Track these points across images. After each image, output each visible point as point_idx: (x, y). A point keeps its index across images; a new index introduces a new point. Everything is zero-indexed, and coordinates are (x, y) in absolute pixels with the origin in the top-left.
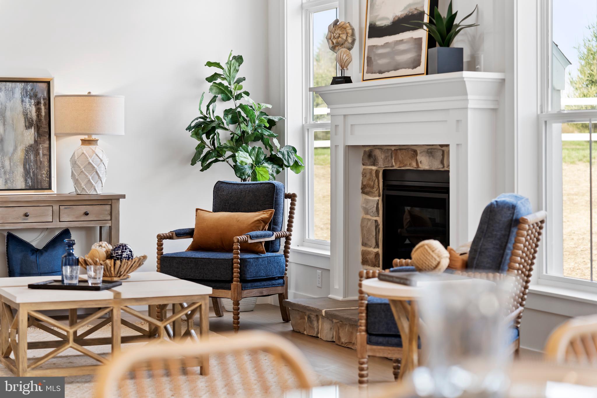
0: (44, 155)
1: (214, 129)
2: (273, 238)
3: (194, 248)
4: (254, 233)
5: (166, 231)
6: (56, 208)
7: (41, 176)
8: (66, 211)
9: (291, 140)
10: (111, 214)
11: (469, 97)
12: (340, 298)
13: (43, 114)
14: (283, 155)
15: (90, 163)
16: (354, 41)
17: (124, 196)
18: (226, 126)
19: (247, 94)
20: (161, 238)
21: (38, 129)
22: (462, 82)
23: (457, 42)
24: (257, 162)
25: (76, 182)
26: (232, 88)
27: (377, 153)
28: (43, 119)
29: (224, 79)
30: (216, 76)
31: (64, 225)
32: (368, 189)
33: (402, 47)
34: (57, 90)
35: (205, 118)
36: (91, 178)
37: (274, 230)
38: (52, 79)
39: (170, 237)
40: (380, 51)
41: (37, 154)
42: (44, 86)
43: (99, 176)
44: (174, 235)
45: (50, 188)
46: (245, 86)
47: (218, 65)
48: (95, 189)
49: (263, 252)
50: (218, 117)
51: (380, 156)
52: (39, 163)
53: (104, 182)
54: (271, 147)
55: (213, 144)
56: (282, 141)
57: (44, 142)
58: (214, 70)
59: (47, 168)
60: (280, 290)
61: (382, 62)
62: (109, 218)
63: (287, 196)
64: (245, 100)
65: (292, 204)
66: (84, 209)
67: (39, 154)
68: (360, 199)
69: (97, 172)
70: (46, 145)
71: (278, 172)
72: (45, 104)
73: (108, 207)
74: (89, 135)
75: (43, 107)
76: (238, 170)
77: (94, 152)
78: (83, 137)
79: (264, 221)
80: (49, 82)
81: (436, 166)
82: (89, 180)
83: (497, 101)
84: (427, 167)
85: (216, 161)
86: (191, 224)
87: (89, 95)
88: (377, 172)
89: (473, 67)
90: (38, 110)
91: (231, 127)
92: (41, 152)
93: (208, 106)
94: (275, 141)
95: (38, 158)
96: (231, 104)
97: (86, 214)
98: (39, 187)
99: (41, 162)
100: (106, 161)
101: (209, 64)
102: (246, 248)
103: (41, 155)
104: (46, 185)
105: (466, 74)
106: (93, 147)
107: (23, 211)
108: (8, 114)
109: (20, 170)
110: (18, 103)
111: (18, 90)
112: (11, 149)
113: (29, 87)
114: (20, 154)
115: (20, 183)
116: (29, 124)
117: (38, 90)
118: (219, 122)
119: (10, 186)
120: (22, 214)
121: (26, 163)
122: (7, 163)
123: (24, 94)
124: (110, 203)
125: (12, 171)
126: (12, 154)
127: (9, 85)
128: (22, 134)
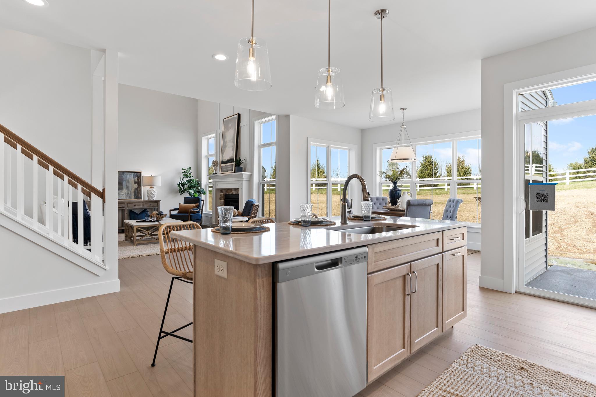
1: (184, 185)
2: (198, 210)
3: (178, 213)
4: (194, 209)
5: (172, 209)
6: (143, 203)
7: (139, 196)
8: (146, 204)
9: (203, 187)
10: (157, 205)
11: (244, 178)
12: (214, 223)
13: (139, 180)
14: (201, 191)
15: (152, 192)
16: (218, 165)
17: (161, 201)
19: (192, 176)
20: (170, 210)
21: (138, 184)
22: (242, 174)
23: (242, 166)
24: (195, 192)
25: (148, 197)
26: (188, 175)
27: (223, 190)
28: (139, 182)
29: (186, 173)
30: (184, 172)
31: (145, 208)
32: (221, 199)
33: (229, 166)
34: (143, 174)
35: (182, 182)
37: (199, 208)
39: (173, 210)
40: (224, 167)
41: (138, 190)
42: (140, 173)
43: (154, 196)
46: (192, 174)
47: (185, 169)
48: (153, 199)
49: (196, 213)
50: (185, 182)
51: (224, 191)
53: (156, 197)
54: (198, 189)
55: (184, 188)
56: (201, 187)
59: (140, 194)
60: (200, 222)
61: (224, 169)
63: (202, 200)
64: (192, 178)
65: (203, 202)
66: (150, 204)
68: (220, 201)
70: (140, 188)
71: (200, 195)
72: (140, 178)
74: (152, 186)
75: (139, 179)
76: (190, 194)
78: (150, 186)
79: (196, 206)
80: (141, 173)
81: (237, 193)
83: (250, 179)
84: (234, 194)
85: (184, 192)
86: (178, 207)
87: (152, 176)
88: (223, 195)
89: (245, 171)
90: (138, 180)
91: (188, 184)
92: (139, 190)
93: (182, 179)
94: (199, 187)
96: (188, 179)
97: (151, 205)
98: (138, 198)
99: (139, 192)
100: (156, 192)
101: (183, 169)
102: (192, 212)
104: (140, 198)
105: (243, 173)
106: (153, 189)
107: (134, 204)
108: (130, 180)
109: (133, 194)
110: (133, 178)
111: (133, 174)
112: (131, 189)
113: (136, 174)
114: (133, 190)
115: (133, 197)
116: (135, 183)
117: (138, 175)
118: (185, 183)
119: (130, 198)
120: (134, 205)
121: (135, 192)
122: (130, 193)
123: (134, 175)
124: (157, 202)
125: (131, 195)
126: (131, 191)
127: (131, 173)
128: (134, 185)
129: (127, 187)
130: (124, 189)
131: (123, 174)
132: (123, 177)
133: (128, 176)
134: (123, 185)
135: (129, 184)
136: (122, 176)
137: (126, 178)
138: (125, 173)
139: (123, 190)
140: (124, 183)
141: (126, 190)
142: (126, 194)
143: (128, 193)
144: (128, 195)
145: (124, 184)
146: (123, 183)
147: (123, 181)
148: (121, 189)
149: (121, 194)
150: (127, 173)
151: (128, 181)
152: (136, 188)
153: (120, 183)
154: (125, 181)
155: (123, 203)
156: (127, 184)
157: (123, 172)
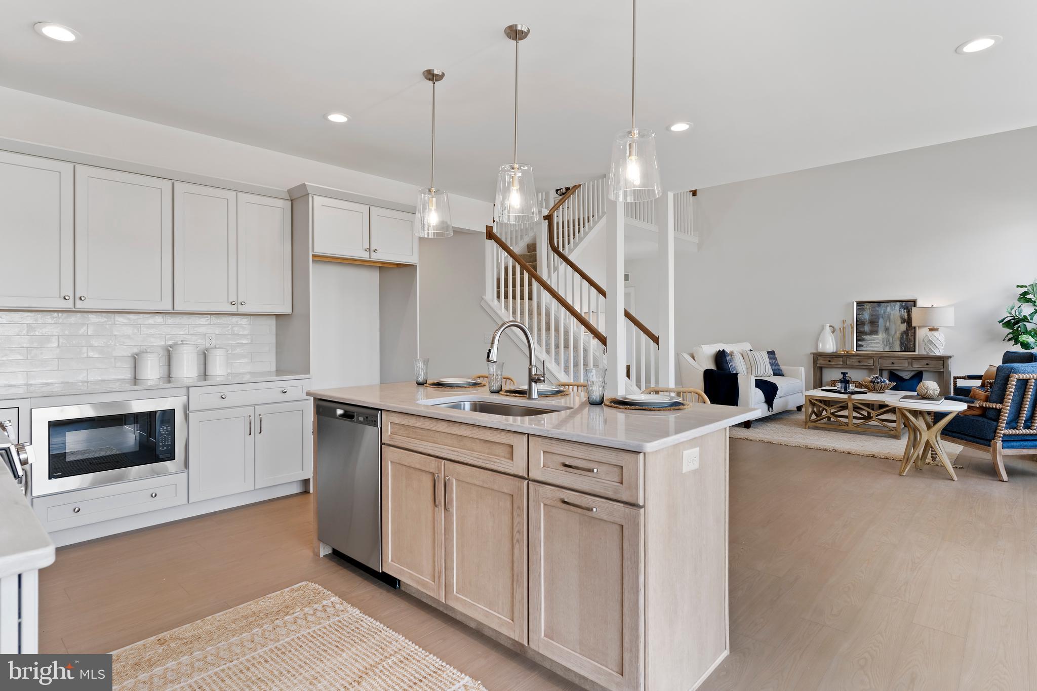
0: (911, 336)
3: (981, 385)
6: (910, 361)
7: (910, 345)
8: (915, 362)
10: (943, 365)
13: (911, 316)
15: (930, 340)
17: (951, 357)
18: (1030, 321)
21: (908, 323)
30: (1024, 293)
31: (920, 369)
34: (919, 304)
35: (1013, 316)
38: (916, 300)
39: (963, 378)
41: (907, 335)
42: (913, 302)
43: (936, 346)
44: (966, 377)
45: (915, 351)
47: (1026, 287)
50: (1025, 316)
53: (940, 350)
58: (1024, 289)
59: (913, 342)
62: (942, 367)
66: (926, 362)
67: (909, 335)
70: (913, 331)
73: (942, 362)
74: (932, 326)
76: (1023, 345)
77: (932, 334)
78: (930, 328)
87: (931, 307)
90: (909, 315)
92: (910, 334)
95: (908, 337)
97: (927, 364)
98: (909, 350)
99: (910, 339)
101: (1020, 287)
104: (913, 350)
106: (933, 332)
107: (892, 361)
108: (892, 317)
109: (898, 342)
110: (898, 311)
111: (897, 305)
112: (893, 333)
113: (903, 304)
114: (898, 335)
115: (898, 348)
116: (903, 321)
117: (908, 305)
118: (1025, 319)
119: (892, 350)
120: (890, 362)
121: (901, 339)
122: (891, 340)
123: (901, 307)
124: (943, 360)
125: (893, 343)
126: (894, 335)
127: (893, 303)
128: (900, 326)
129: (887, 330)
130: (881, 333)
131: (879, 306)
132: (878, 311)
133: (889, 309)
134: (878, 327)
135: (890, 324)
136: (877, 309)
137: (884, 313)
138: (883, 304)
139: (878, 335)
140: (881, 321)
141: (884, 334)
142: (883, 342)
143: (888, 340)
145: (880, 323)
146: (878, 322)
147: (879, 318)
148: (874, 332)
149: (874, 343)
150: (886, 304)
151: (889, 318)
152: (904, 331)
153: (874, 322)
154: (882, 317)
155: (870, 357)
156: (886, 324)
157: (879, 303)
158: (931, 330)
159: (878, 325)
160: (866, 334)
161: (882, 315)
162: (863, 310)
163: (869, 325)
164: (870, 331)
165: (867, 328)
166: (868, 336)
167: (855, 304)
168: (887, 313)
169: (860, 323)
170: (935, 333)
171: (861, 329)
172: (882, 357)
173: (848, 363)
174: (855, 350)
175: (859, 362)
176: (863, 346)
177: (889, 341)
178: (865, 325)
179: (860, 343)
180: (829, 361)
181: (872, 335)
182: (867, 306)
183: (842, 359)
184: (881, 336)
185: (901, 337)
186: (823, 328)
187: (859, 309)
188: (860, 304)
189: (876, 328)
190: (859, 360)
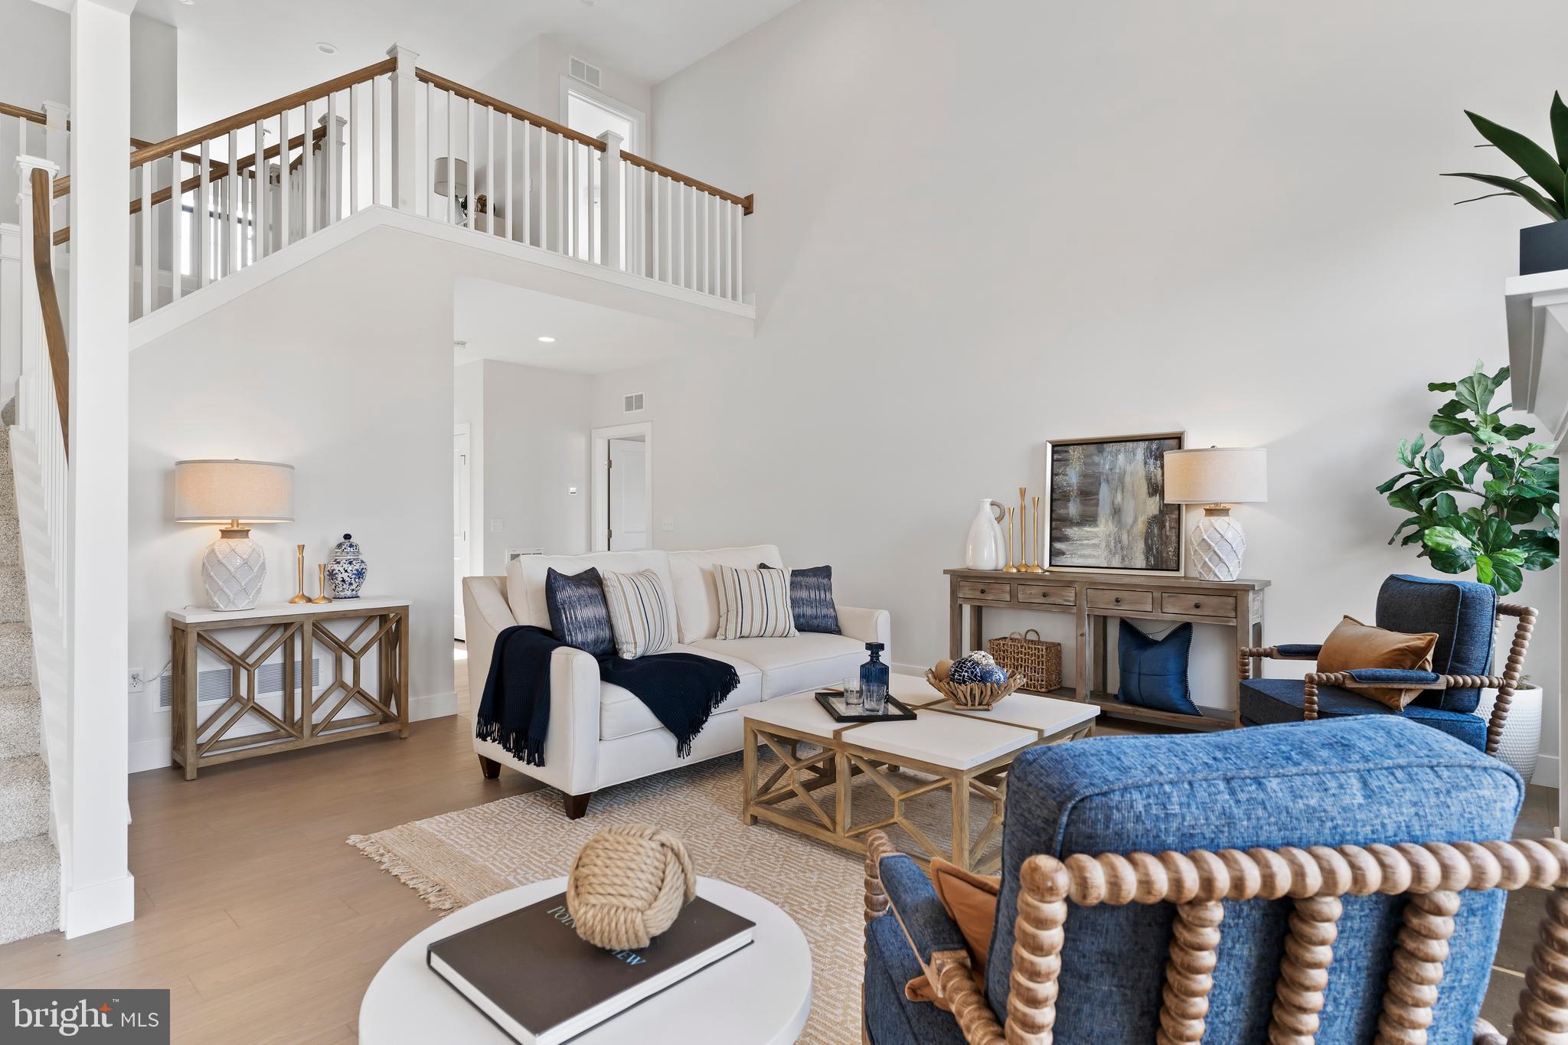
0: (1171, 528)
6: (1157, 595)
7: (1168, 553)
8: (1171, 600)
10: (1236, 609)
15: (1204, 539)
17: (1253, 588)
18: (1465, 486)
21: (1163, 496)
24: (1497, 546)
30: (1454, 407)
31: (1168, 618)
34: (1189, 443)
36: (1207, 560)
38: (1182, 433)
39: (1279, 654)
41: (1162, 527)
42: (1176, 441)
43: (1220, 558)
44: (1285, 652)
45: (1178, 570)
48: (1216, 575)
50: (1450, 471)
52: (1165, 538)
57: (1172, 513)
58: (1450, 396)
59: (1175, 545)
62: (1243, 615)
63: (1504, 610)
66: (1195, 599)
67: (1165, 526)
69: (1215, 552)
70: (1175, 516)
73: (1231, 600)
74: (1216, 504)
77: (1212, 525)
78: (1208, 506)
79: (1418, 653)
80: (1180, 437)
82: (1205, 562)
92: (1167, 524)
93: (1426, 454)
95: (1163, 533)
97: (1197, 606)
98: (1164, 568)
99: (1167, 537)
101: (1433, 387)
103: (1168, 528)
104: (1173, 565)
106: (1215, 519)
107: (1116, 595)
108: (1128, 479)
109: (1140, 546)
110: (1141, 464)
111: (1139, 449)
112: (1130, 521)
113: (1154, 446)
114: (1141, 526)
115: (1140, 561)
116: (1149, 490)
117: (1164, 448)
118: (1451, 481)
119: (1127, 564)
120: (1114, 599)
121: (1148, 536)
122: (1125, 537)
123: (1144, 453)
124: (1235, 595)
125: (1130, 547)
126: (1132, 526)
127: (1130, 445)
128: (1145, 502)
129: (1117, 512)
130: (1103, 521)
131: (1101, 451)
132: (1098, 464)
133: (1121, 457)
134: (1097, 505)
135: (1123, 499)
136: (1096, 459)
137: (1111, 470)
138: (1108, 448)
139: (1097, 526)
140: (1104, 492)
141: (1110, 524)
142: (1108, 545)
143: (1119, 540)
144: (1118, 545)
145: (1101, 496)
146: (1097, 494)
147: (1100, 484)
148: (1088, 519)
149: (1087, 545)
150: (1116, 446)
151: (1121, 481)
152: (1155, 517)
153: (1088, 494)
154: (1108, 481)
155: (1069, 584)
156: (1115, 497)
157: (1101, 443)
158: (1210, 512)
159: (1098, 500)
160: (1067, 521)
161: (1107, 475)
162: (1065, 462)
163: (1078, 500)
164: (1081, 516)
165: (1073, 509)
166: (1076, 529)
167: (1049, 447)
168: (1118, 471)
169: (1058, 496)
170: (1218, 521)
171: (1062, 511)
172: (1094, 585)
173: (1021, 597)
174: (1046, 565)
175: (1045, 595)
176: (1063, 554)
177: (1120, 542)
178: (1069, 501)
179: (1058, 545)
180: (983, 592)
181: (1085, 525)
182: (1075, 453)
183: (1007, 588)
184: (1103, 528)
185: (1147, 532)
186: (978, 509)
187: (1058, 460)
188: (1060, 448)
189: (1093, 509)
190: (1045, 589)
